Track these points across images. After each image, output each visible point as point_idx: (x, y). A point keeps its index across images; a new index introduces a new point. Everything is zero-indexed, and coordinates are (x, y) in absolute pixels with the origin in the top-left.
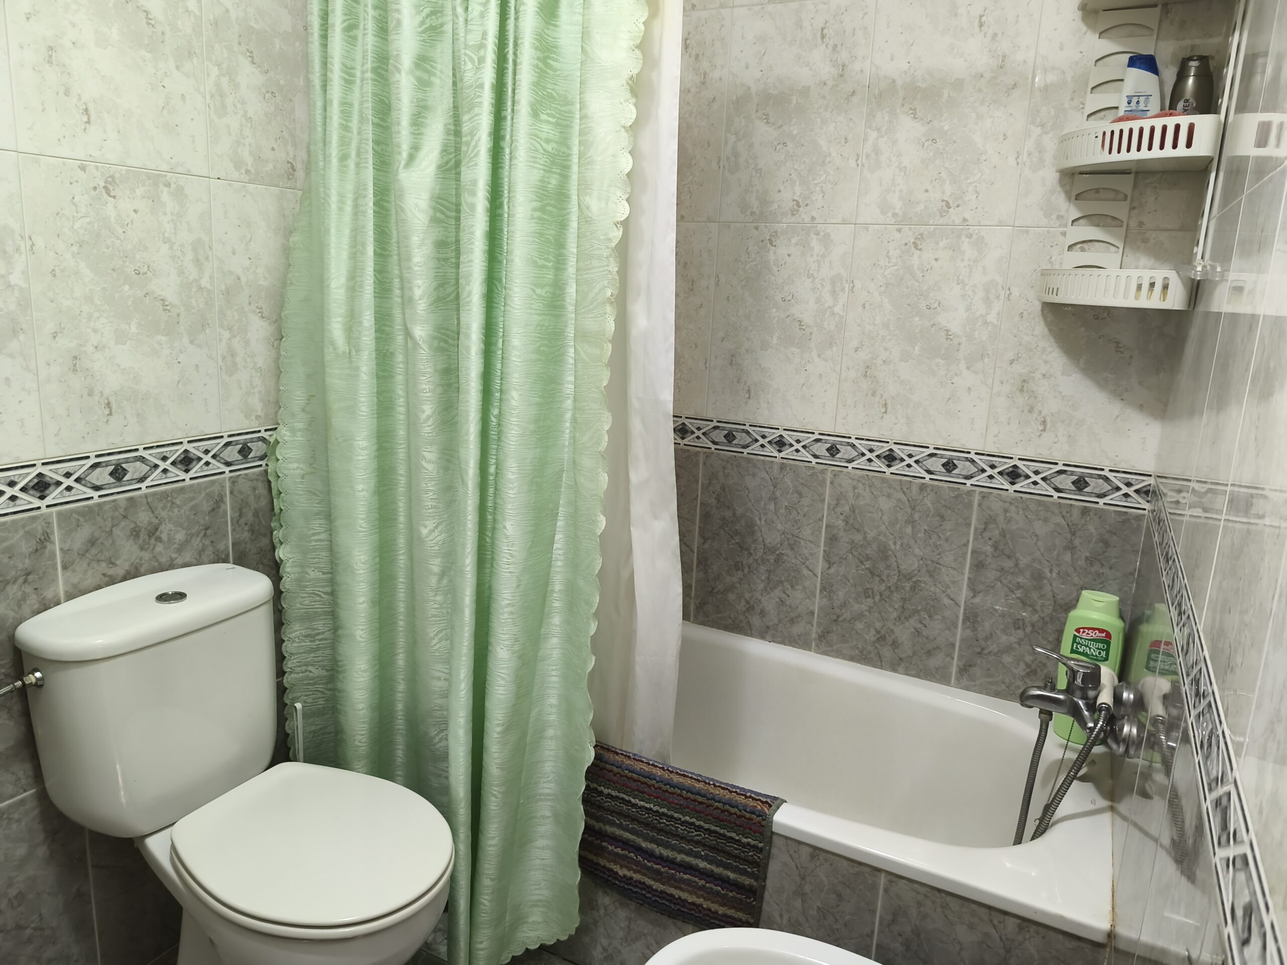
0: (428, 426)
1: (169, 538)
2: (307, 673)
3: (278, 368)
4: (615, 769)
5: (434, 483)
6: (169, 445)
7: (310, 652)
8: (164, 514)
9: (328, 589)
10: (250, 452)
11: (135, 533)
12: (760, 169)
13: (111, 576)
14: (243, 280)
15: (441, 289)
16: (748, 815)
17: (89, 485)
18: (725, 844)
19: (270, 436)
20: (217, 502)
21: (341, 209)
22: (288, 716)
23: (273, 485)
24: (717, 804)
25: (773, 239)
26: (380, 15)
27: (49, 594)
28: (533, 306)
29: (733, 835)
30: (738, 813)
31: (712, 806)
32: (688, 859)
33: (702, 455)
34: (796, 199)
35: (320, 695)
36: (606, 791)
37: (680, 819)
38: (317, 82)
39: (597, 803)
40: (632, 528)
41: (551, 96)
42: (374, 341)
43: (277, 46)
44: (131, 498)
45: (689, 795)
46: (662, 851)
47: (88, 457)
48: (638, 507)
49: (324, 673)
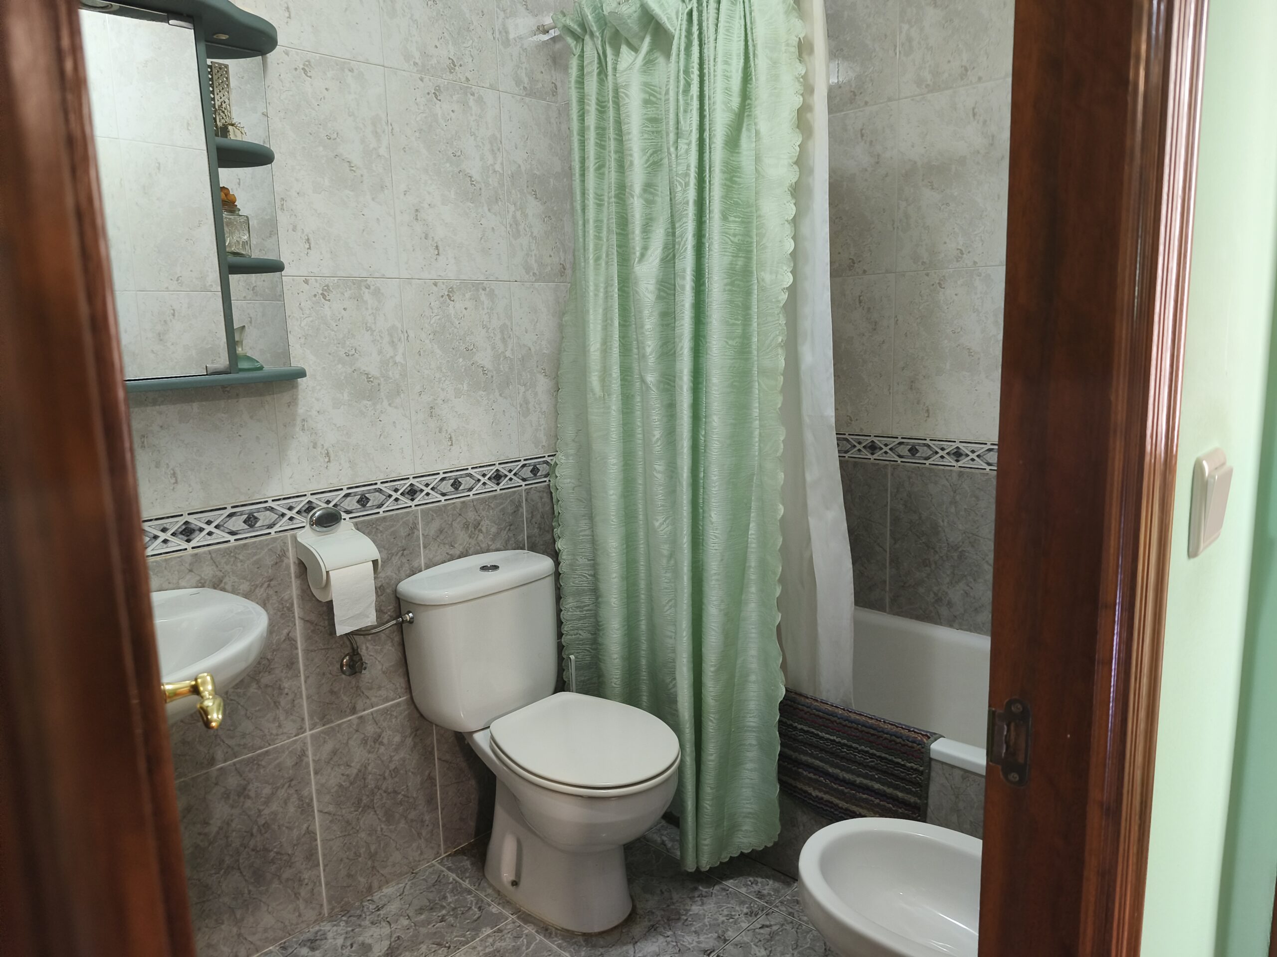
0: (658, 446)
1: (487, 530)
2: (578, 636)
3: (556, 411)
4: (805, 708)
5: (662, 488)
6: (487, 466)
7: (580, 620)
8: (484, 513)
9: (591, 572)
10: (538, 472)
11: (466, 526)
12: (928, 226)
13: (451, 555)
14: (533, 350)
15: (665, 346)
16: (910, 744)
17: (439, 492)
18: (893, 768)
19: (551, 460)
20: (517, 507)
21: (596, 295)
22: (565, 668)
23: (553, 495)
24: (886, 735)
25: (942, 282)
26: (619, 157)
27: (415, 564)
28: (726, 353)
29: (899, 760)
30: (902, 742)
31: (882, 737)
32: (865, 781)
33: (889, 468)
34: (960, 248)
35: (587, 653)
36: (800, 727)
37: (857, 748)
38: (578, 207)
39: (793, 736)
40: (809, 518)
41: (737, 204)
42: (620, 388)
43: (552, 183)
44: (463, 502)
45: (864, 728)
46: (845, 775)
47: (439, 474)
48: (813, 501)
49: (590, 636)
